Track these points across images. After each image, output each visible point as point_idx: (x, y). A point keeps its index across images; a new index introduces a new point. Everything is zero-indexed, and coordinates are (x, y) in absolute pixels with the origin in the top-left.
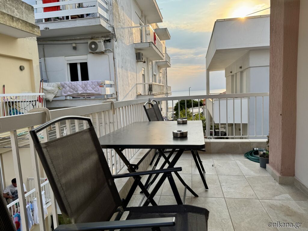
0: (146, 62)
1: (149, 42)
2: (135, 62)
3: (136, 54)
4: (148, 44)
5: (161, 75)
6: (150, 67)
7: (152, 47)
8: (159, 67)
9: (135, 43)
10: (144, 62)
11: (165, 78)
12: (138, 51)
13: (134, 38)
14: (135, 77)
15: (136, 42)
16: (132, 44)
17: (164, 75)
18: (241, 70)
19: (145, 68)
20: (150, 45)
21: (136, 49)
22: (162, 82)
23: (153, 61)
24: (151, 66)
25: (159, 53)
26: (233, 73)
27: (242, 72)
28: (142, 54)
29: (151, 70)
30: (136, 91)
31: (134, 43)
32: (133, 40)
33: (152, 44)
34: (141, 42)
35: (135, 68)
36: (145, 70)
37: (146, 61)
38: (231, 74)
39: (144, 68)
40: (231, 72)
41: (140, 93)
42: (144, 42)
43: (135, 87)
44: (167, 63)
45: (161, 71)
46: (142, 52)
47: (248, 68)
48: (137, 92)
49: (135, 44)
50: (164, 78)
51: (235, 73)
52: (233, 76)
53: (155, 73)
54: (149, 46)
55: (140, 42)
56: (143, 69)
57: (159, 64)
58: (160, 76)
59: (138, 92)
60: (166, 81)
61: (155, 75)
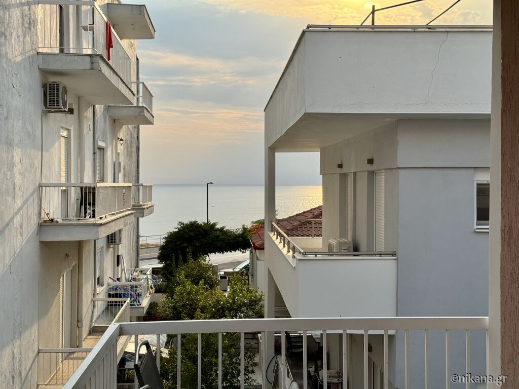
0: (76, 112)
1: (90, 56)
2: (39, 113)
3: (44, 86)
4: (88, 59)
5: (121, 148)
6: (88, 124)
7: (100, 71)
8: (116, 123)
9: (43, 54)
10: (71, 111)
11: (131, 157)
12: (52, 79)
13: (37, 37)
14: (37, 163)
15: (45, 51)
16: (33, 57)
17: (129, 146)
18: (369, 167)
19: (72, 129)
20: (92, 63)
21: (45, 73)
22: (124, 169)
23: (97, 106)
24: (91, 123)
25: (121, 87)
26: (344, 171)
27: (372, 174)
28: (65, 88)
29: (92, 132)
30: (36, 211)
31: (38, 53)
32: (34, 43)
33: (101, 62)
34: (62, 51)
35: (38, 133)
36: (69, 134)
37: (75, 107)
38: (339, 171)
39: (68, 130)
40: (340, 166)
41: (51, 217)
42: (72, 51)
43: (35, 196)
44: (143, 111)
45: (121, 135)
46: (63, 81)
47: (392, 169)
48: (40, 213)
49: (41, 57)
50: (129, 154)
51: (353, 170)
52: (344, 176)
53: (101, 144)
54: (88, 66)
55: (57, 51)
56: (65, 134)
57: (118, 113)
58: (119, 151)
59: (43, 211)
60: (134, 166)
61: (101, 149)
